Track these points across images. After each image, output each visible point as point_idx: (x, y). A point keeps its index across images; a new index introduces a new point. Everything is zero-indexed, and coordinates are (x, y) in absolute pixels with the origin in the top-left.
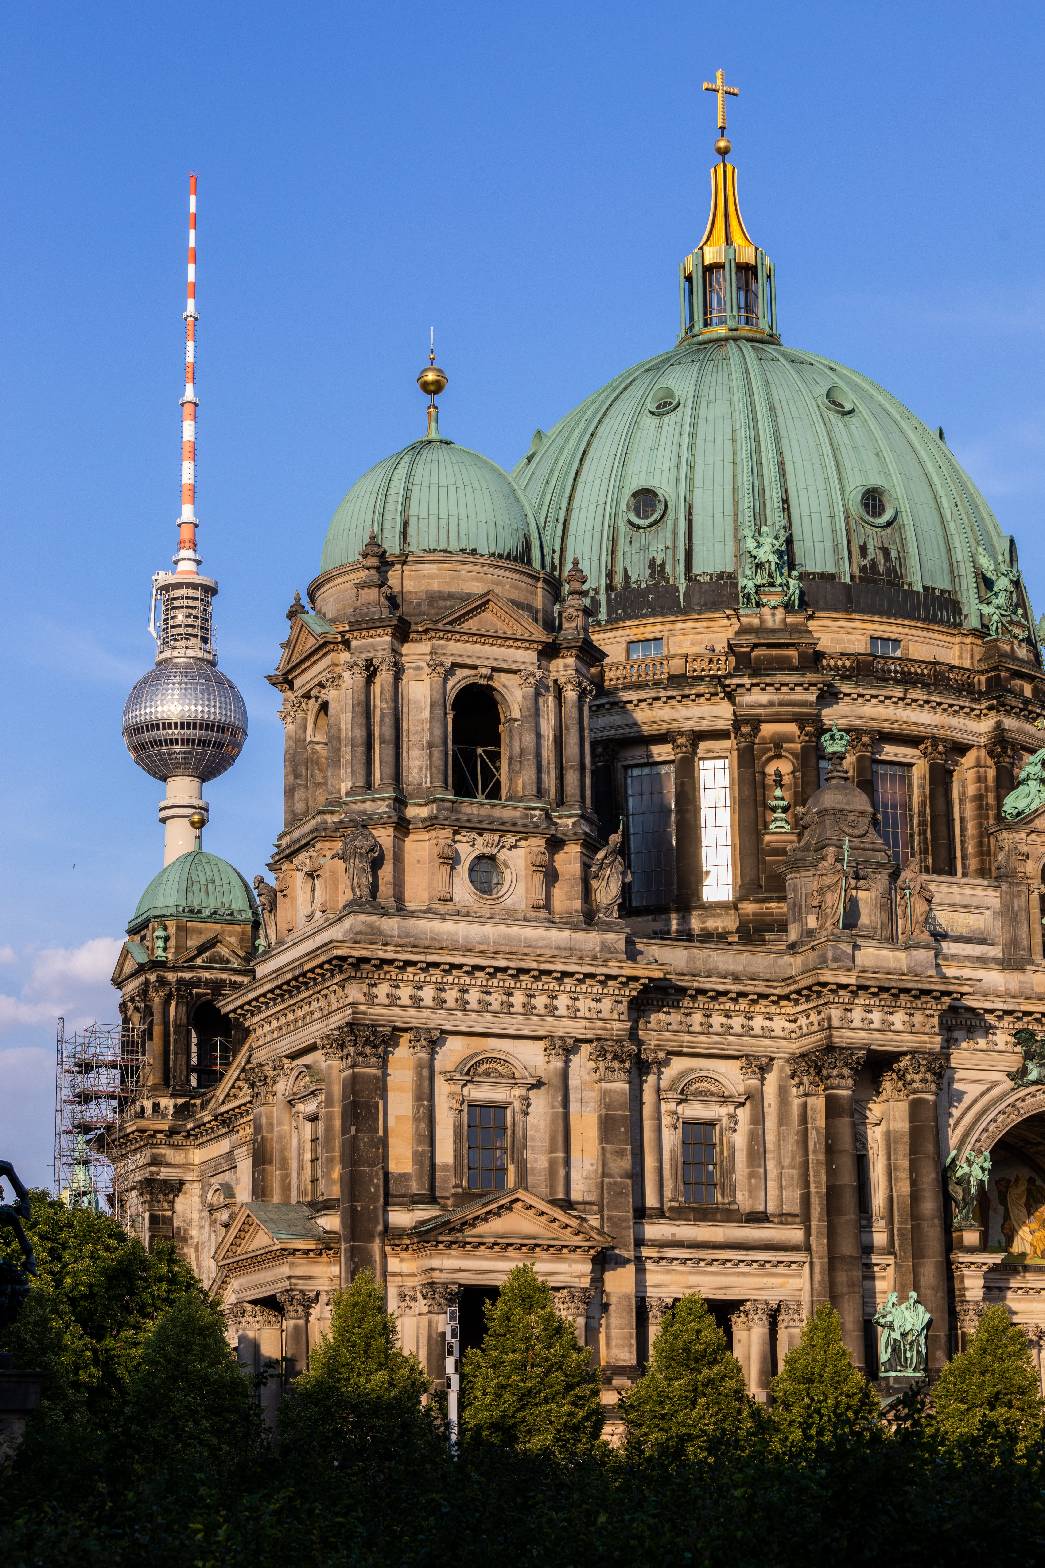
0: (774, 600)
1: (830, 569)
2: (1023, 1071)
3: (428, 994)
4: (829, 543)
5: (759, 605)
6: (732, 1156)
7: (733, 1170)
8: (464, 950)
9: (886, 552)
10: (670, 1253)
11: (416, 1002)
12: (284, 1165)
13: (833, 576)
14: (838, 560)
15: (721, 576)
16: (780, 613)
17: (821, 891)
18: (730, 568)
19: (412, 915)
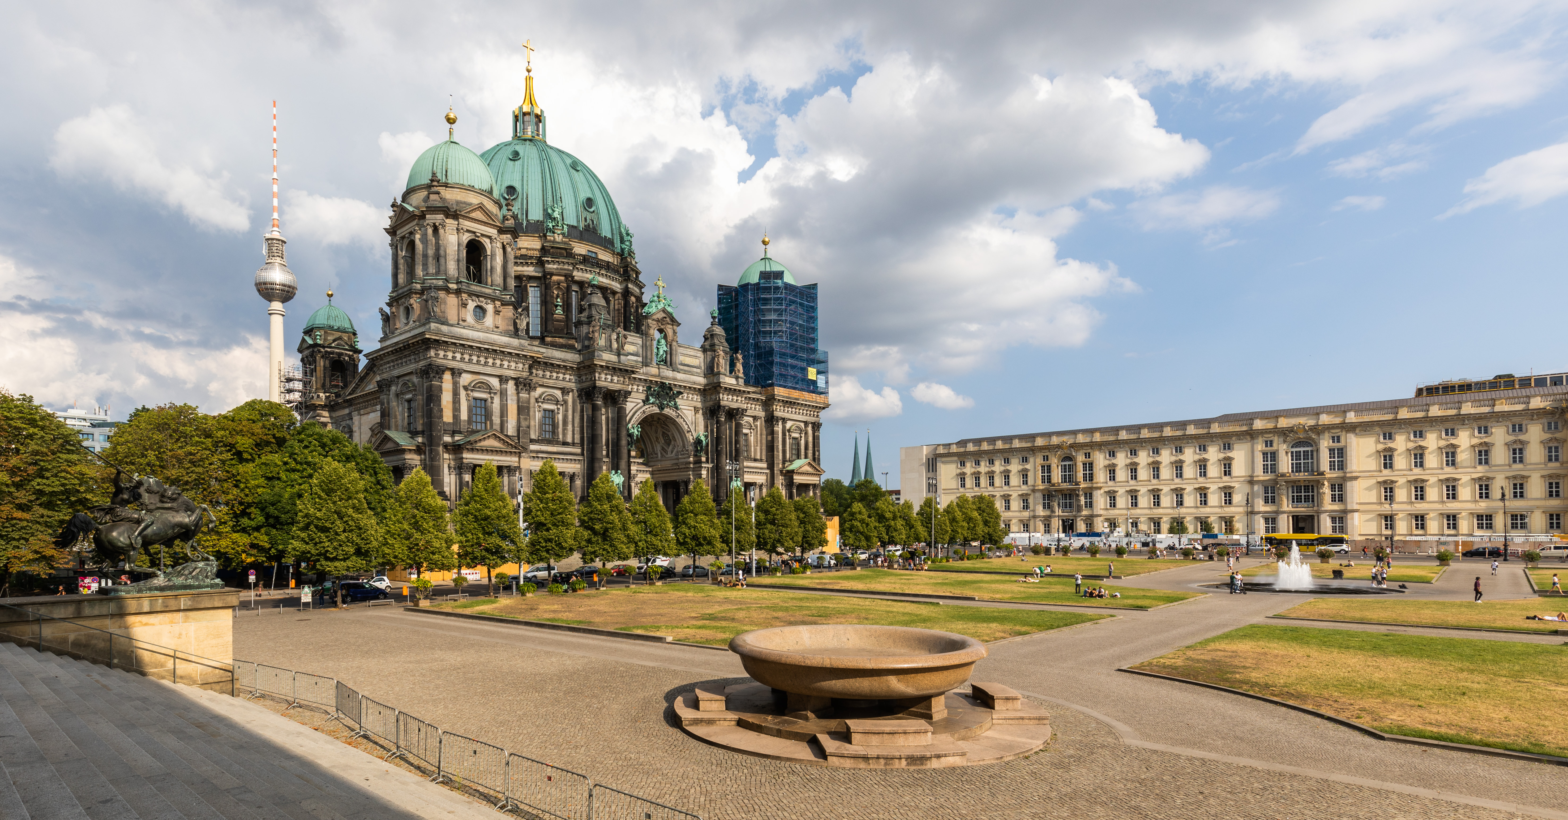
0: (559, 232)
1: (575, 224)
2: (647, 399)
3: (458, 356)
4: (575, 215)
5: (554, 233)
6: (558, 422)
7: (558, 428)
8: (473, 341)
9: (593, 221)
10: (540, 455)
11: (454, 358)
12: (396, 417)
13: (575, 227)
14: (578, 221)
15: (538, 221)
16: (561, 236)
17: (593, 332)
18: (541, 219)
19: (452, 325)
